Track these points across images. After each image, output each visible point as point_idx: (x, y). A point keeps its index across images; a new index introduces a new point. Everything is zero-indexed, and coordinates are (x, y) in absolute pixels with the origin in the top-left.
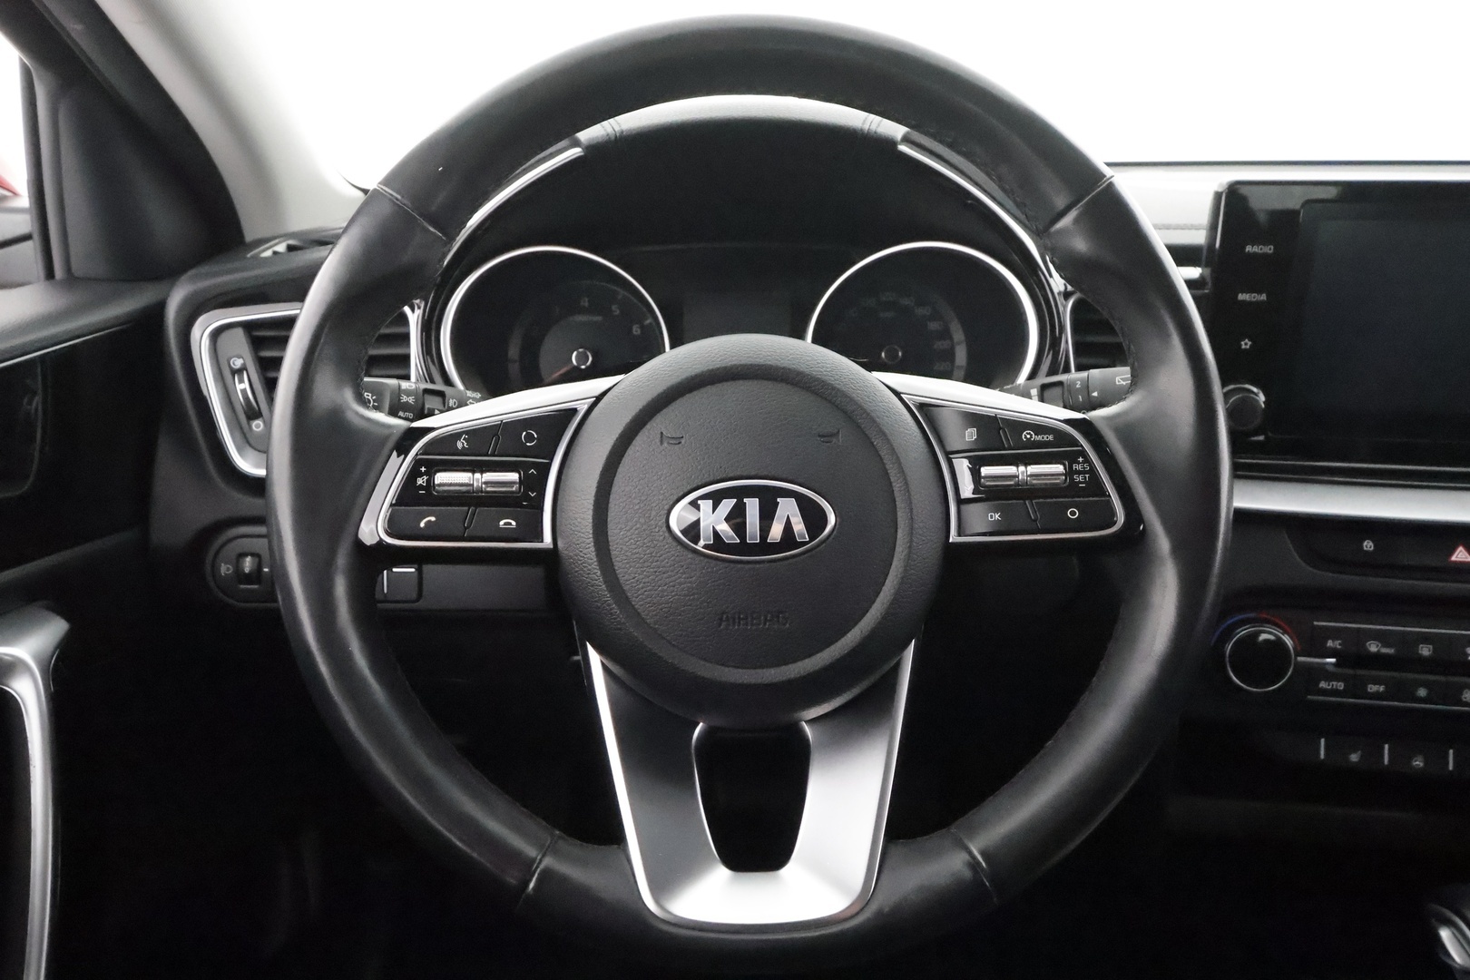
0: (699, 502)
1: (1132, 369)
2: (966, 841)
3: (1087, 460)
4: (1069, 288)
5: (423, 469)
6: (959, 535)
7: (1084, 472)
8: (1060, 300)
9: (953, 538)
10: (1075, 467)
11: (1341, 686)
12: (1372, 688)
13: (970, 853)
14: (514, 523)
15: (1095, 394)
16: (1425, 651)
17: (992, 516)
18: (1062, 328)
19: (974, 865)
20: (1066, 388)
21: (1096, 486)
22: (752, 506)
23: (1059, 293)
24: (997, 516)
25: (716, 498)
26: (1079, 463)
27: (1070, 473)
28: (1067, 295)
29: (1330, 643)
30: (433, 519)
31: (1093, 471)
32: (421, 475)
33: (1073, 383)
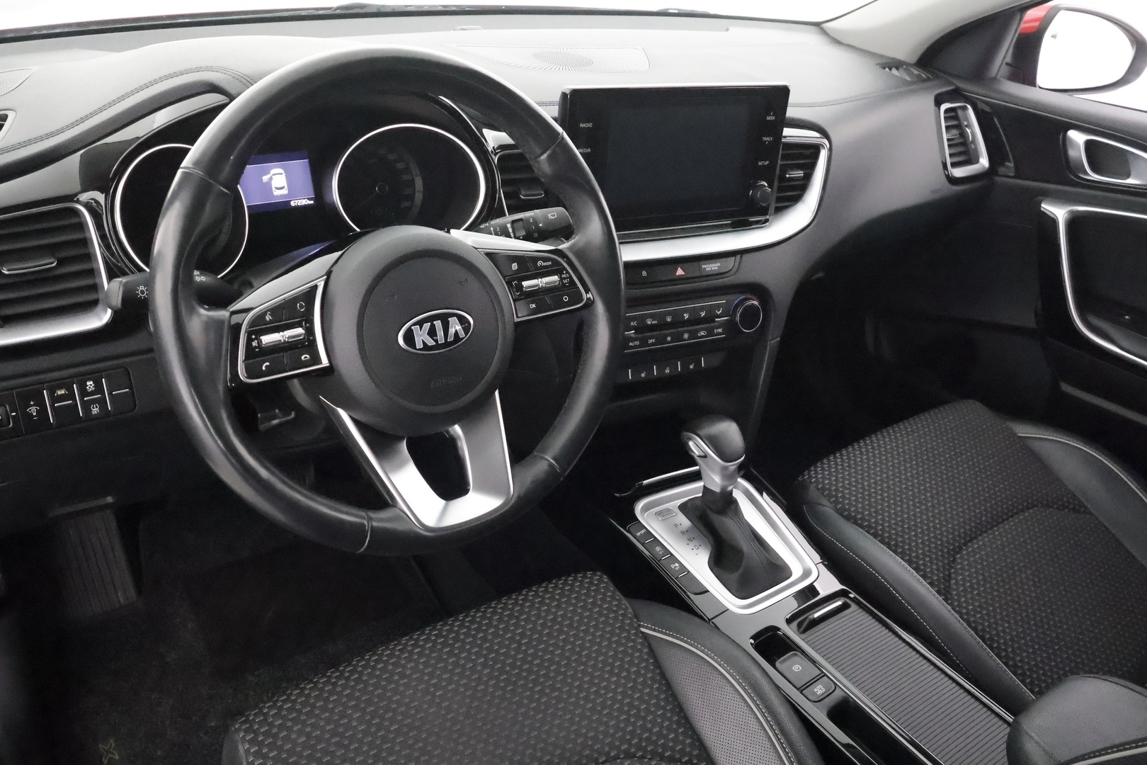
0: (412, 328)
2: (544, 456)
3: (567, 272)
5: (253, 337)
6: (518, 318)
7: (567, 278)
9: (516, 320)
10: (563, 276)
11: (637, 343)
12: (651, 341)
13: (547, 460)
14: (308, 356)
15: (541, 225)
16: (669, 319)
19: (551, 465)
20: (525, 223)
21: (572, 282)
22: (438, 324)
24: (533, 306)
25: (420, 323)
26: (563, 273)
27: (562, 279)
29: (632, 324)
30: (268, 364)
31: (571, 277)
32: (253, 340)
33: (528, 218)
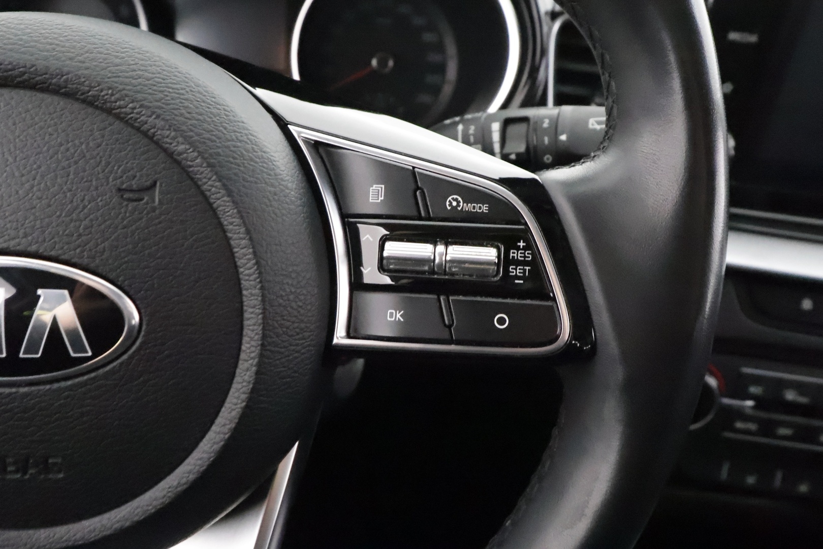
1: (609, 113)
3: (531, 246)
4: (558, 8)
6: (349, 336)
7: (524, 263)
8: (545, 20)
9: (339, 337)
10: (513, 254)
12: (783, 431)
15: (563, 137)
17: (391, 314)
18: (544, 52)
20: (531, 127)
23: (546, 13)
24: (398, 316)
26: (518, 248)
28: (554, 16)
29: (752, 388)
33: (541, 120)
